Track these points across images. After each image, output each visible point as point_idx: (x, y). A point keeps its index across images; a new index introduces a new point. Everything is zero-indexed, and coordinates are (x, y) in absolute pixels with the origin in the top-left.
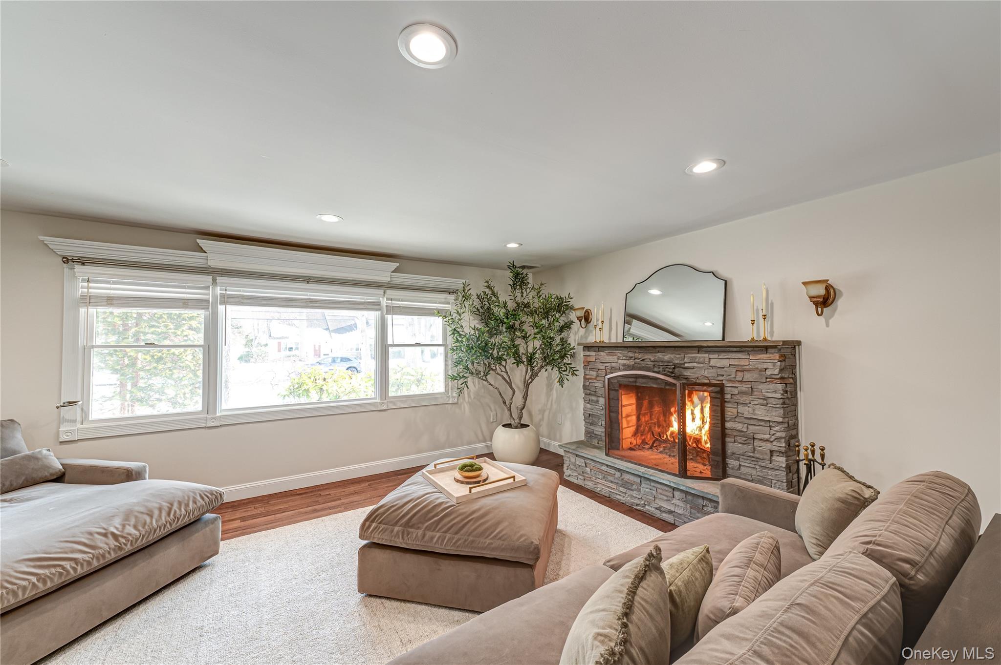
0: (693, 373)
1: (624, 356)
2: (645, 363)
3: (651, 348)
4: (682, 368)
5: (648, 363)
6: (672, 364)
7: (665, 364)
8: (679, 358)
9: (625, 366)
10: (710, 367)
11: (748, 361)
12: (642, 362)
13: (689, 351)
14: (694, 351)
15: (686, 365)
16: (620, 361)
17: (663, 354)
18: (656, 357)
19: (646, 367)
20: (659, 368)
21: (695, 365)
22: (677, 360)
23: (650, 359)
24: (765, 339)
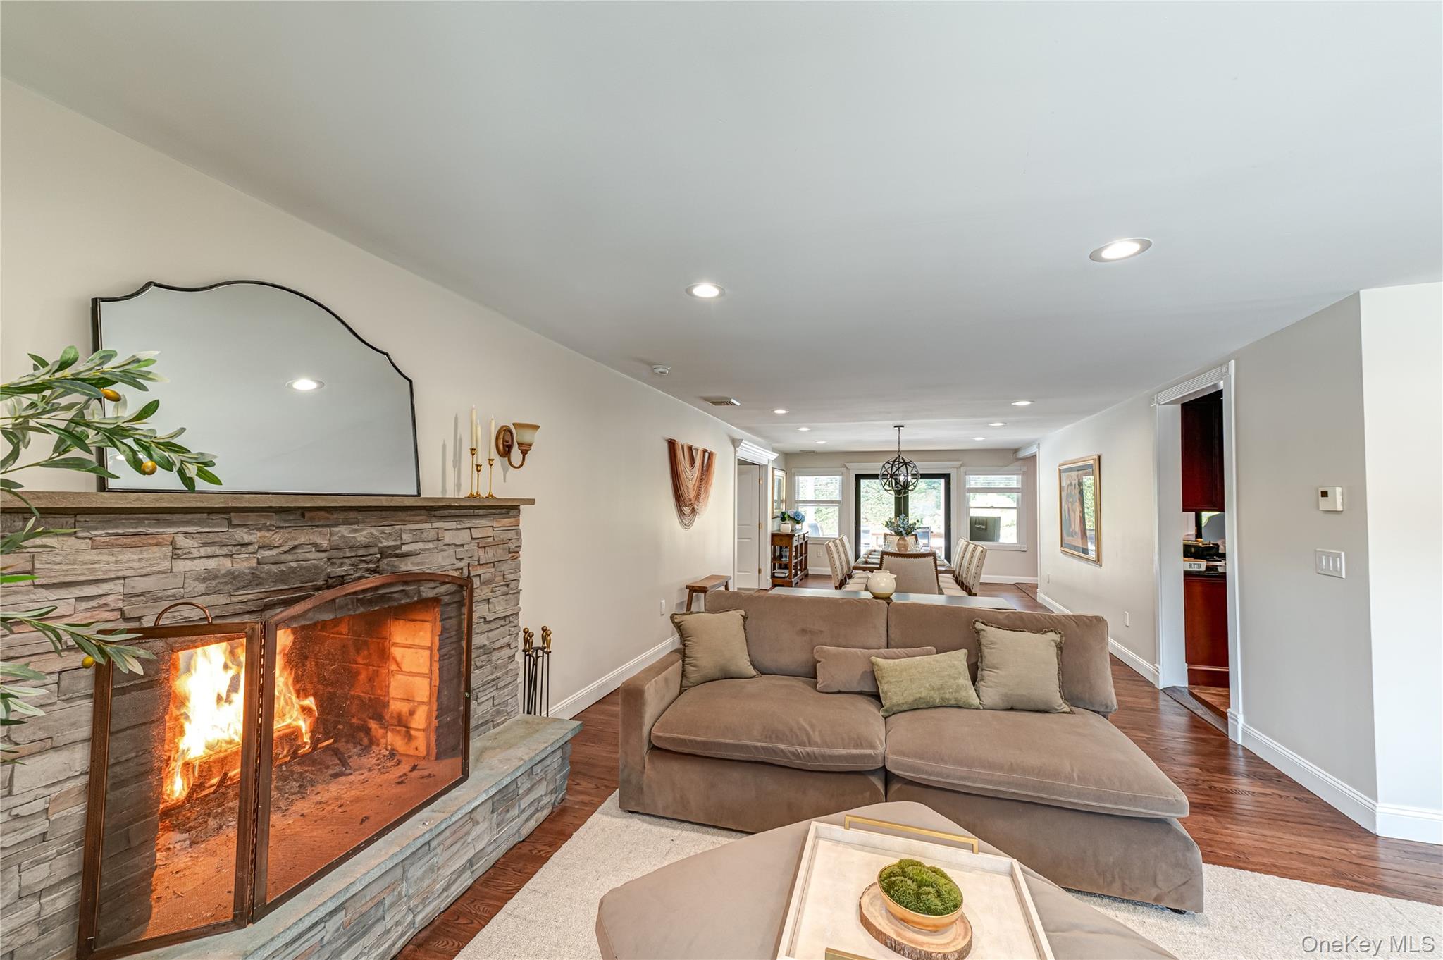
0: (418, 564)
1: (205, 544)
2: (301, 557)
3: (322, 513)
4: (397, 556)
5: (309, 556)
6: (376, 550)
7: (361, 552)
8: (390, 534)
9: (216, 577)
10: (445, 547)
11: (491, 530)
12: (289, 557)
13: (412, 518)
14: (421, 517)
15: (405, 549)
16: (180, 566)
17: (353, 527)
18: (336, 538)
19: (301, 568)
20: (342, 565)
21: (421, 546)
22: (387, 539)
23: (315, 545)
24: (491, 496)
